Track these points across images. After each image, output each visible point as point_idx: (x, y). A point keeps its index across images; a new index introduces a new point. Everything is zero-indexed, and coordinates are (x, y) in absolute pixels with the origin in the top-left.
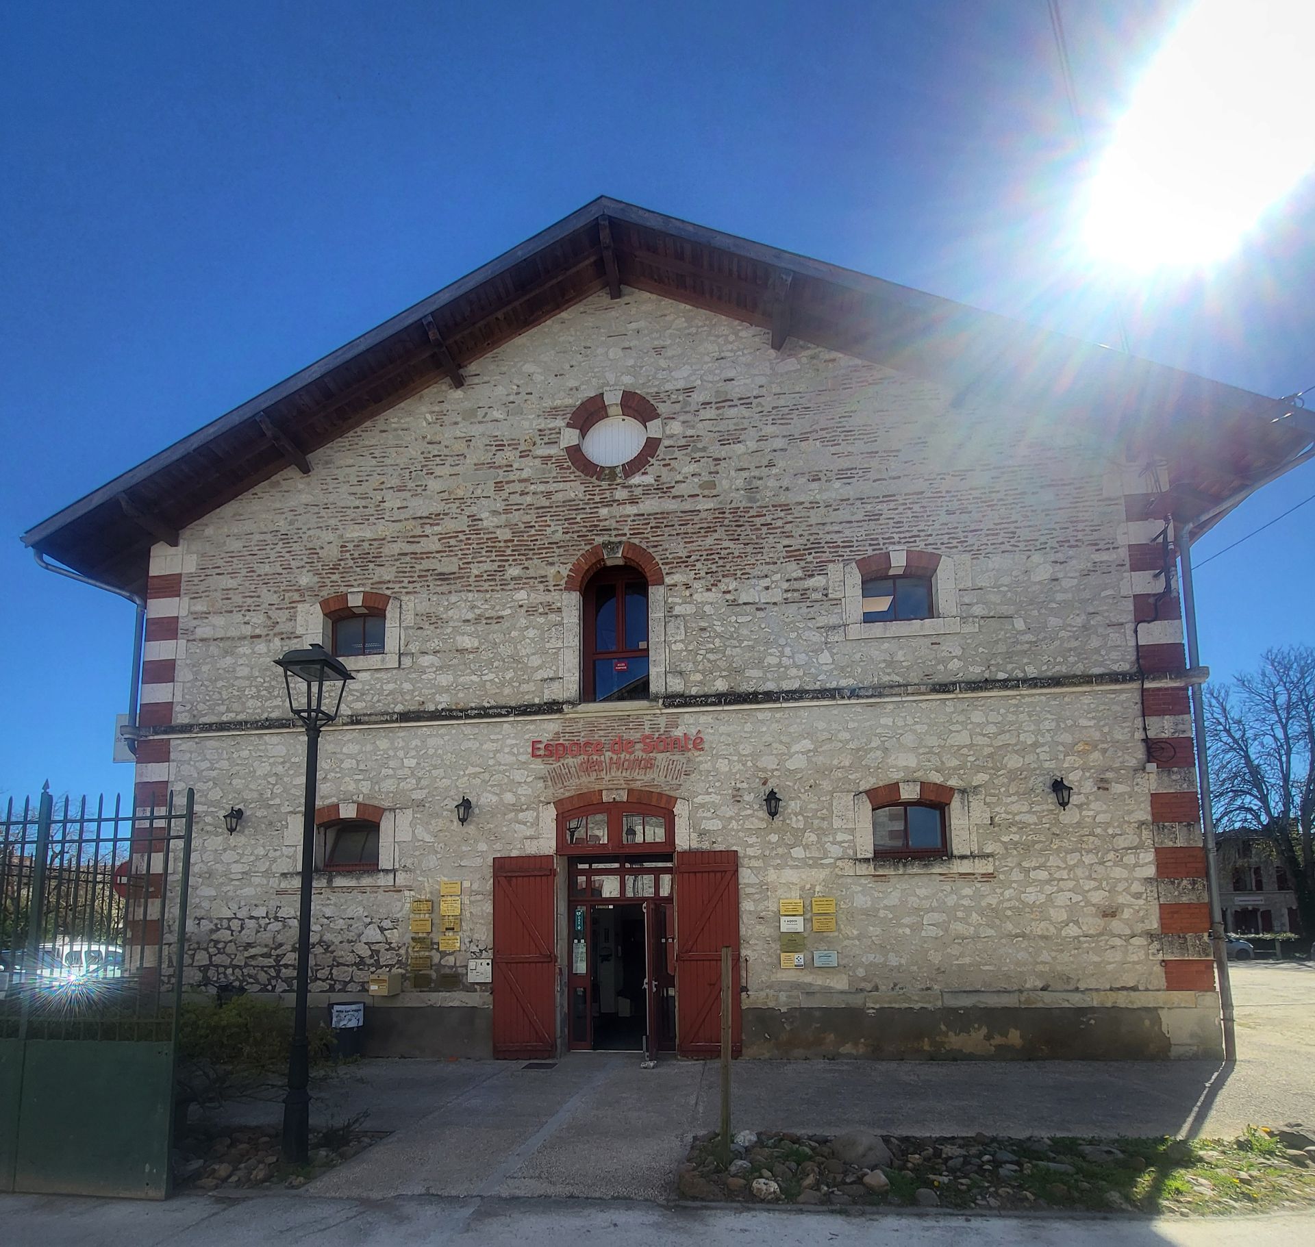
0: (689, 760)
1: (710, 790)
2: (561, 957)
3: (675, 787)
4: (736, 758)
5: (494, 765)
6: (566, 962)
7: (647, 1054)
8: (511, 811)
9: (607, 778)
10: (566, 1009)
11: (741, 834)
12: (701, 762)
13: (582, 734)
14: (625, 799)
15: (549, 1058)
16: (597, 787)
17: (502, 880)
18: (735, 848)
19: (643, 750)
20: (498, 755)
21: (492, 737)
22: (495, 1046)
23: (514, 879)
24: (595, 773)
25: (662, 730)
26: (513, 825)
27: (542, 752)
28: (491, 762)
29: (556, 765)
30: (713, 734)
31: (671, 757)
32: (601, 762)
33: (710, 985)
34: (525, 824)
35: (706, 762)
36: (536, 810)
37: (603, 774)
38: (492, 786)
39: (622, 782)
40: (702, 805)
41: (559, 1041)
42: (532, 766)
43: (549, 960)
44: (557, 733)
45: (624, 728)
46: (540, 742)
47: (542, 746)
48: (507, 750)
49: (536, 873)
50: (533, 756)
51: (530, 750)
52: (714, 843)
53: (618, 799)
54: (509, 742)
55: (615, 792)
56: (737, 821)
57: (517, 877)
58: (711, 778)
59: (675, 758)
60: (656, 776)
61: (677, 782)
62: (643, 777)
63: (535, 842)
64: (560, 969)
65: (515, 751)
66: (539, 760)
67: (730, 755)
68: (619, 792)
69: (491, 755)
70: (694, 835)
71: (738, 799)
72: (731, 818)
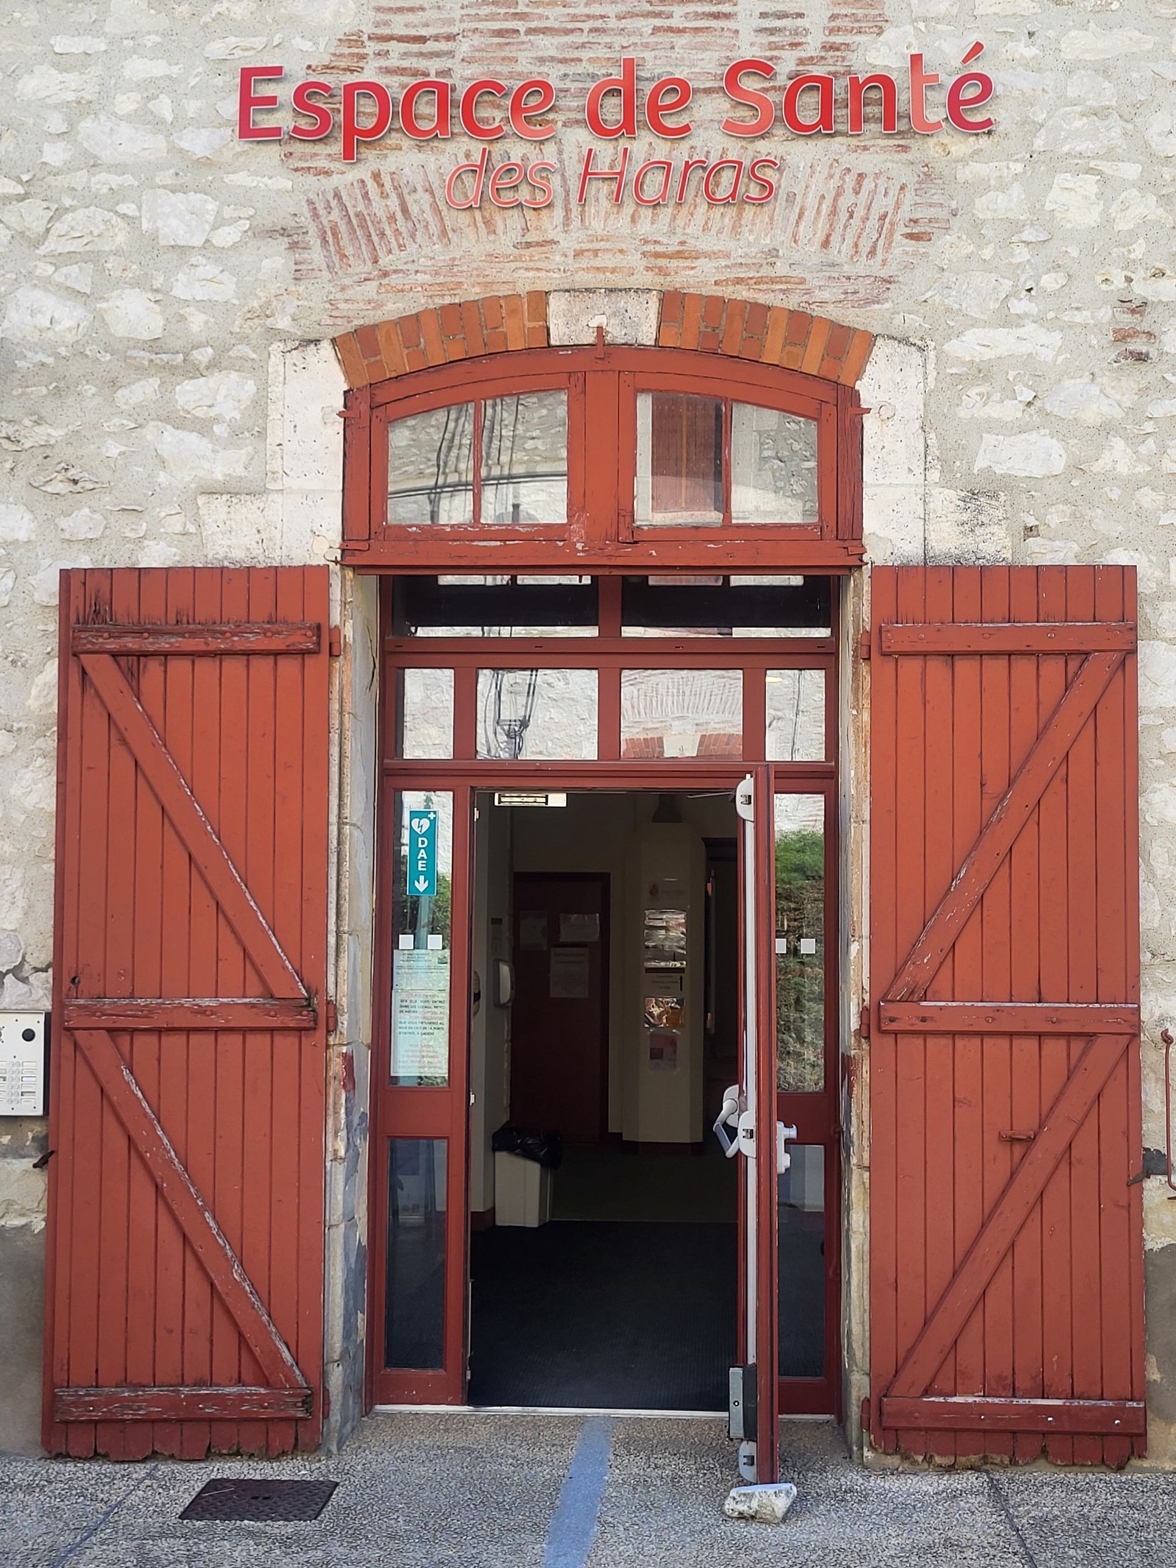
0: (927, 176)
1: (1018, 306)
2: (353, 1006)
3: (863, 286)
4: (1131, 171)
5: (69, 168)
6: (365, 1034)
7: (747, 1449)
8: (142, 371)
9: (569, 242)
10: (361, 1233)
11: (1148, 498)
12: (982, 186)
13: (464, 47)
14: (647, 335)
15: (294, 1449)
16: (525, 281)
17: (102, 670)
18: (1119, 557)
19: (731, 127)
20: (86, 125)
21: (60, 44)
22: (51, 1405)
23: (153, 667)
24: (514, 219)
25: (813, 45)
26: (150, 432)
27: (284, 119)
28: (55, 154)
29: (347, 177)
30: (1035, 67)
31: (849, 160)
32: (545, 169)
33: (1013, 1140)
34: (203, 427)
35: (1003, 187)
36: (257, 369)
37: (550, 224)
38: (59, 260)
39: (635, 260)
40: (982, 372)
41: (336, 1377)
42: (241, 179)
43: (302, 1019)
44: (353, 40)
45: (647, 25)
46: (274, 73)
47: (284, 92)
48: (126, 103)
49: (253, 641)
50: (246, 130)
51: (231, 107)
52: (1030, 531)
53: (616, 334)
54: (138, 68)
55: (601, 301)
56: (1135, 441)
57: (166, 655)
58: (1022, 254)
59: (867, 162)
60: (780, 238)
61: (875, 267)
62: (725, 243)
63: (247, 511)
64: (348, 1060)
65: (164, 107)
66: (272, 153)
67: (1110, 154)
68: (622, 301)
69: (56, 123)
70: (945, 500)
71: (1138, 345)
72: (1106, 429)
